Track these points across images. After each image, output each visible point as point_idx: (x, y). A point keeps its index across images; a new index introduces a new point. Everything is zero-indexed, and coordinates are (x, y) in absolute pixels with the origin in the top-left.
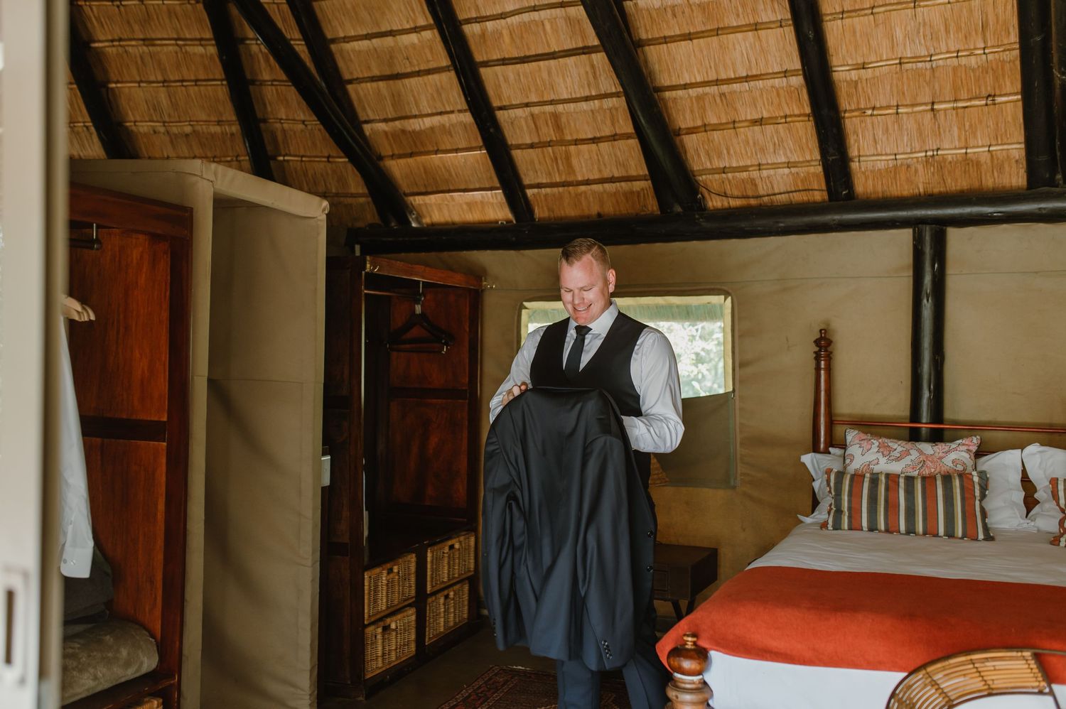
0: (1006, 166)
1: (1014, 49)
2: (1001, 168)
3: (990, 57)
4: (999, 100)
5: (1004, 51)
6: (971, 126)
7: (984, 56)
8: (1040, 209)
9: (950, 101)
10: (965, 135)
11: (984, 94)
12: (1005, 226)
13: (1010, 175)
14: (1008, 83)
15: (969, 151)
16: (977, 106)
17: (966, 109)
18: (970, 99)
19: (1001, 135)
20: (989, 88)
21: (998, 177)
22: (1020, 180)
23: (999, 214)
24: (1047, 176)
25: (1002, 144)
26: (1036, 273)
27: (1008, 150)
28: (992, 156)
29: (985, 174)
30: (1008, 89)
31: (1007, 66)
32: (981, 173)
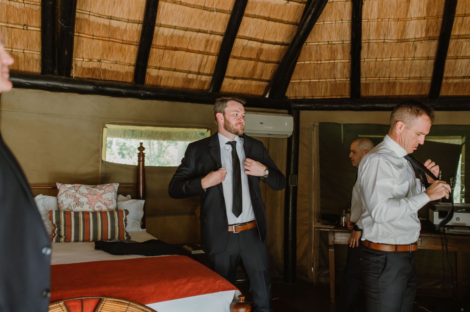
0: (31, 61)
1: (38, 5)
2: (29, 62)
3: (26, 5)
4: (29, 28)
5: (33, 4)
6: (15, 38)
7: (23, 4)
8: (48, 84)
9: (4, 22)
10: (12, 42)
11: (22, 23)
12: (30, 90)
13: (33, 66)
14: (34, 21)
15: (13, 50)
16: (19, 28)
17: (13, 29)
18: (15, 24)
19: (30, 46)
20: (25, 21)
21: (27, 66)
22: (38, 69)
23: (29, 84)
24: (51, 69)
25: (30, 50)
26: (45, 114)
27: (33, 54)
28: (25, 55)
29: (21, 64)
30: (34, 24)
31: (34, 13)
32: (19, 62)
